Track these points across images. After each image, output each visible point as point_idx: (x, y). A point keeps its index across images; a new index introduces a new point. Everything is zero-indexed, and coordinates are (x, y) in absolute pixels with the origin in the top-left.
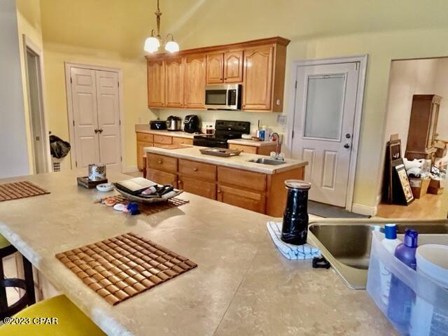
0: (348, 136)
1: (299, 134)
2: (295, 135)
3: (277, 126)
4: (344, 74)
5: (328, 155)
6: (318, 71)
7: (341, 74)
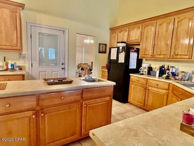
0: (63, 64)
1: (36, 65)
2: (33, 65)
3: (19, 60)
4: (58, 35)
5: (54, 74)
6: (44, 31)
7: (57, 35)
